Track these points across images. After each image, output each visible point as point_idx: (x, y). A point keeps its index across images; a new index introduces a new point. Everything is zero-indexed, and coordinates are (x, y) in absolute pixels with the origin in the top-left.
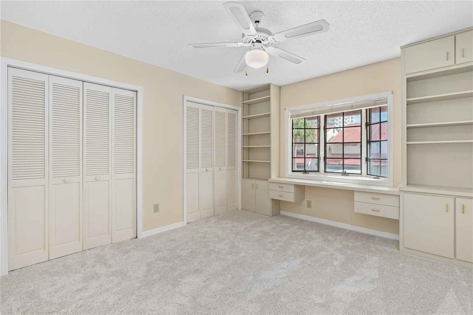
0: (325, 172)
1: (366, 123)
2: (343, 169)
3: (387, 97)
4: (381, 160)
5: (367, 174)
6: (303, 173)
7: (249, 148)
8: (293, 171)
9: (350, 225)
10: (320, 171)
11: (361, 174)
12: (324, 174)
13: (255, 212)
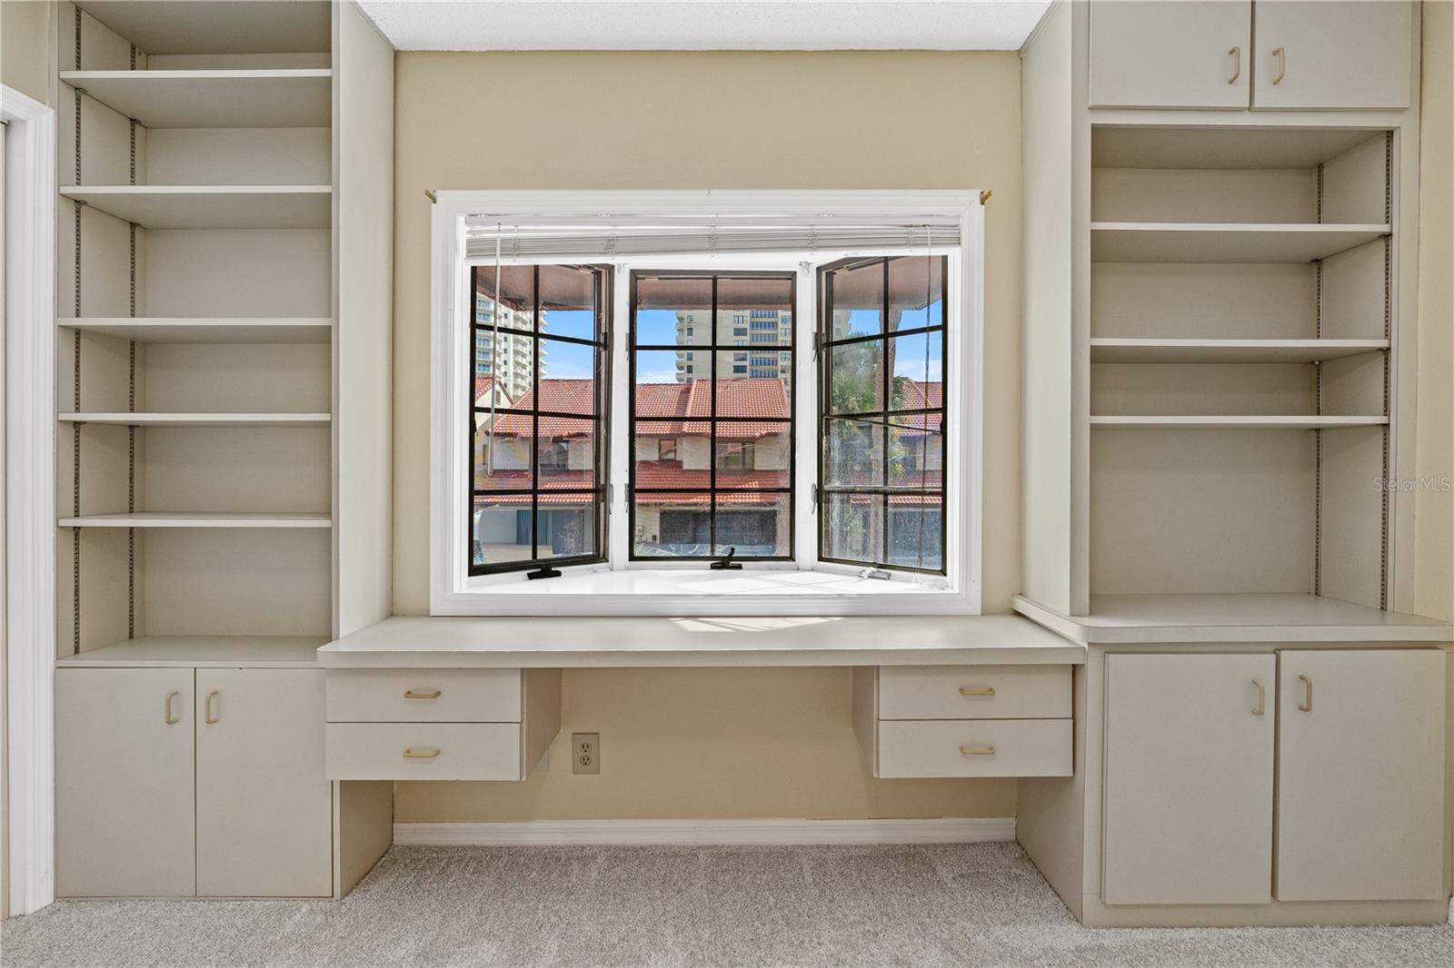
0: (632, 558)
1: (817, 336)
2: (713, 544)
3: (958, 217)
4: (886, 494)
5: (820, 559)
6: (531, 577)
7: (132, 427)
8: (474, 571)
9: (803, 822)
10: (610, 559)
11: (791, 558)
12: (627, 569)
13: (196, 897)
